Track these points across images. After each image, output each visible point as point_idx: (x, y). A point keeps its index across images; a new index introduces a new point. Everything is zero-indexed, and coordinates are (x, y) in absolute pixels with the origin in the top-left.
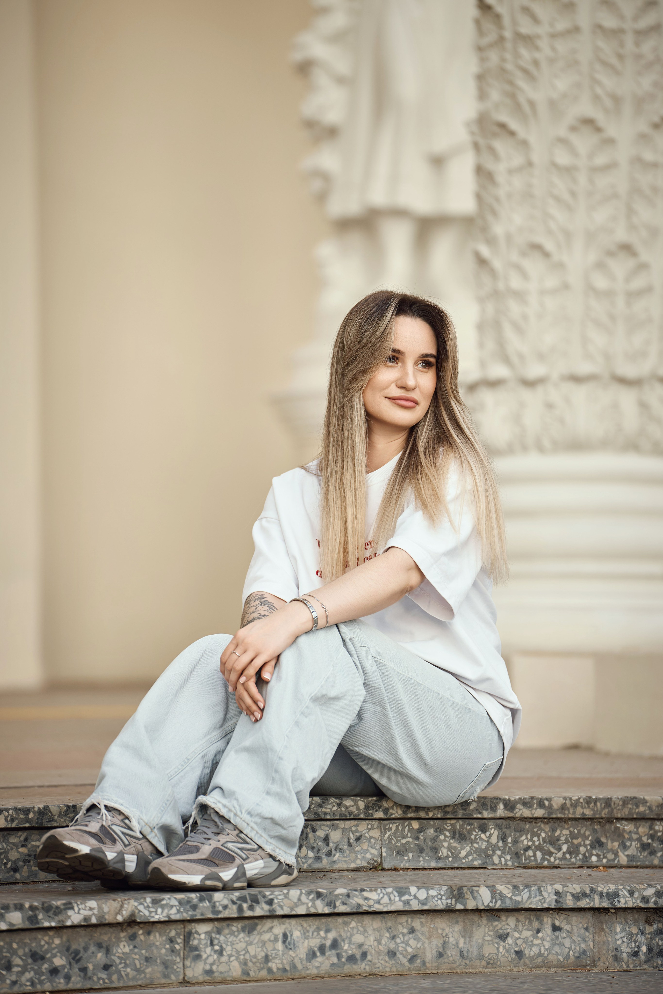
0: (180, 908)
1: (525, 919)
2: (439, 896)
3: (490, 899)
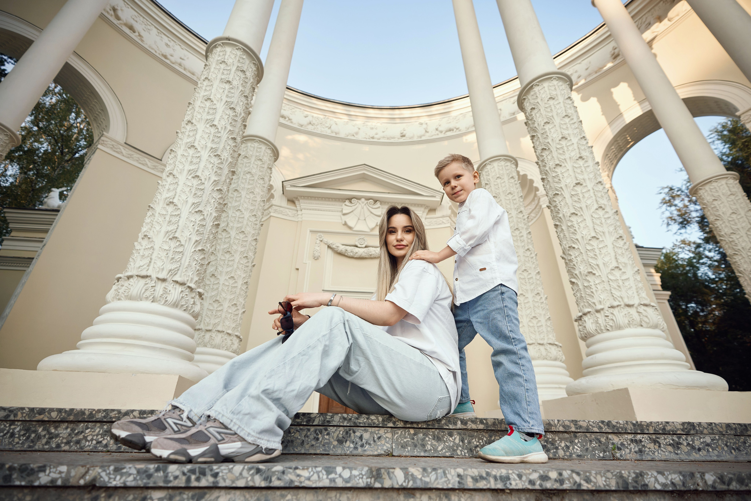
0: (137, 476)
1: (436, 497)
2: (361, 476)
3: (403, 479)
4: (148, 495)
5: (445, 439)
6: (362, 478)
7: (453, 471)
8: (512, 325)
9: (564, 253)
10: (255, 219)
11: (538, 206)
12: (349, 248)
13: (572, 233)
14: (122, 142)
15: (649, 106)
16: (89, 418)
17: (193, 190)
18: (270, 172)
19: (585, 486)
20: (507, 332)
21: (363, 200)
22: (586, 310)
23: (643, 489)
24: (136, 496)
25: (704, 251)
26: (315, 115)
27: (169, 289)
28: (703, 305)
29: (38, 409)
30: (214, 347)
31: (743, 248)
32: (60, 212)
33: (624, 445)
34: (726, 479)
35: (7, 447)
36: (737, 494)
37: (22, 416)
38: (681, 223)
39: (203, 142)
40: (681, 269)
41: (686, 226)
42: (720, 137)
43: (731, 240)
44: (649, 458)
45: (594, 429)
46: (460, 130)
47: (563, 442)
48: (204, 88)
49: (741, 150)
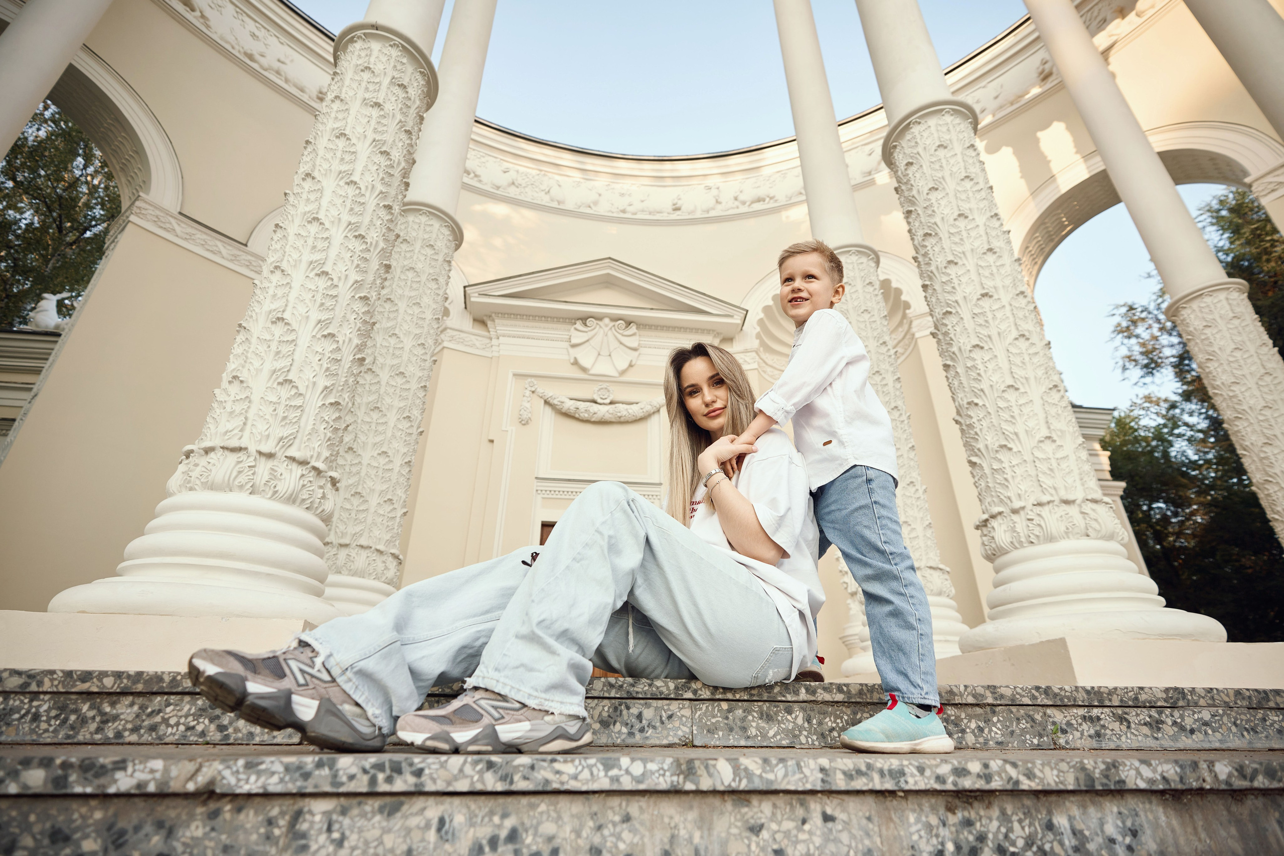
0: (285, 776)
1: (786, 805)
2: (661, 772)
3: (732, 776)
4: (304, 806)
5: (779, 718)
6: (664, 775)
7: (812, 763)
8: (889, 532)
9: (958, 413)
10: (424, 351)
11: (909, 336)
12: (582, 405)
13: (974, 379)
14: (175, 210)
15: (1102, 163)
16: (171, 687)
17: (319, 298)
18: (447, 268)
19: (1026, 784)
20: (879, 544)
21: (607, 320)
22: (995, 510)
23: (1118, 787)
24: (284, 808)
25: (1181, 414)
26: (521, 169)
27: (280, 471)
28: (1177, 506)
29: (78, 673)
30: (355, 574)
31: (1251, 408)
32: (62, 337)
33: (1072, 724)
34: (1249, 771)
35: (28, 738)
36: (1264, 795)
37: (52, 685)
38: (1146, 366)
39: (334, 212)
40: (1144, 444)
41: (1154, 371)
42: (1214, 221)
43: (1231, 394)
44: (1113, 746)
45: (1024, 699)
46: (776, 201)
47: (973, 721)
48: (333, 115)
49: (1248, 243)
